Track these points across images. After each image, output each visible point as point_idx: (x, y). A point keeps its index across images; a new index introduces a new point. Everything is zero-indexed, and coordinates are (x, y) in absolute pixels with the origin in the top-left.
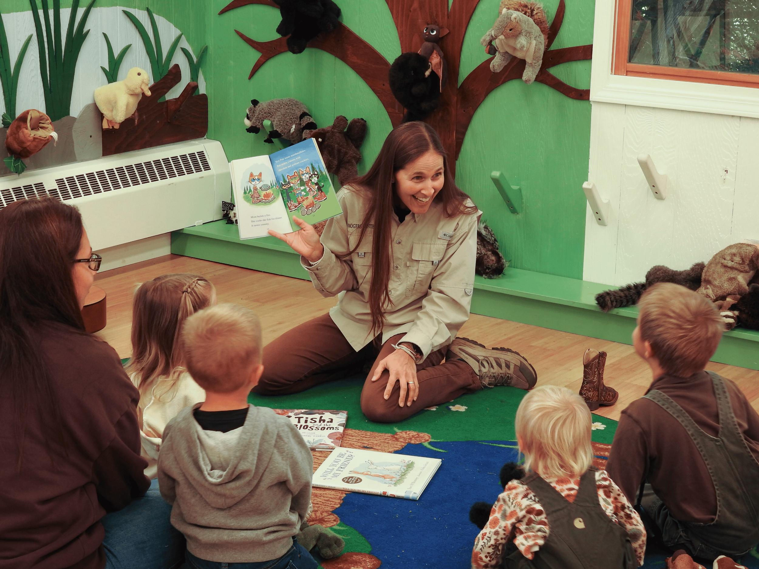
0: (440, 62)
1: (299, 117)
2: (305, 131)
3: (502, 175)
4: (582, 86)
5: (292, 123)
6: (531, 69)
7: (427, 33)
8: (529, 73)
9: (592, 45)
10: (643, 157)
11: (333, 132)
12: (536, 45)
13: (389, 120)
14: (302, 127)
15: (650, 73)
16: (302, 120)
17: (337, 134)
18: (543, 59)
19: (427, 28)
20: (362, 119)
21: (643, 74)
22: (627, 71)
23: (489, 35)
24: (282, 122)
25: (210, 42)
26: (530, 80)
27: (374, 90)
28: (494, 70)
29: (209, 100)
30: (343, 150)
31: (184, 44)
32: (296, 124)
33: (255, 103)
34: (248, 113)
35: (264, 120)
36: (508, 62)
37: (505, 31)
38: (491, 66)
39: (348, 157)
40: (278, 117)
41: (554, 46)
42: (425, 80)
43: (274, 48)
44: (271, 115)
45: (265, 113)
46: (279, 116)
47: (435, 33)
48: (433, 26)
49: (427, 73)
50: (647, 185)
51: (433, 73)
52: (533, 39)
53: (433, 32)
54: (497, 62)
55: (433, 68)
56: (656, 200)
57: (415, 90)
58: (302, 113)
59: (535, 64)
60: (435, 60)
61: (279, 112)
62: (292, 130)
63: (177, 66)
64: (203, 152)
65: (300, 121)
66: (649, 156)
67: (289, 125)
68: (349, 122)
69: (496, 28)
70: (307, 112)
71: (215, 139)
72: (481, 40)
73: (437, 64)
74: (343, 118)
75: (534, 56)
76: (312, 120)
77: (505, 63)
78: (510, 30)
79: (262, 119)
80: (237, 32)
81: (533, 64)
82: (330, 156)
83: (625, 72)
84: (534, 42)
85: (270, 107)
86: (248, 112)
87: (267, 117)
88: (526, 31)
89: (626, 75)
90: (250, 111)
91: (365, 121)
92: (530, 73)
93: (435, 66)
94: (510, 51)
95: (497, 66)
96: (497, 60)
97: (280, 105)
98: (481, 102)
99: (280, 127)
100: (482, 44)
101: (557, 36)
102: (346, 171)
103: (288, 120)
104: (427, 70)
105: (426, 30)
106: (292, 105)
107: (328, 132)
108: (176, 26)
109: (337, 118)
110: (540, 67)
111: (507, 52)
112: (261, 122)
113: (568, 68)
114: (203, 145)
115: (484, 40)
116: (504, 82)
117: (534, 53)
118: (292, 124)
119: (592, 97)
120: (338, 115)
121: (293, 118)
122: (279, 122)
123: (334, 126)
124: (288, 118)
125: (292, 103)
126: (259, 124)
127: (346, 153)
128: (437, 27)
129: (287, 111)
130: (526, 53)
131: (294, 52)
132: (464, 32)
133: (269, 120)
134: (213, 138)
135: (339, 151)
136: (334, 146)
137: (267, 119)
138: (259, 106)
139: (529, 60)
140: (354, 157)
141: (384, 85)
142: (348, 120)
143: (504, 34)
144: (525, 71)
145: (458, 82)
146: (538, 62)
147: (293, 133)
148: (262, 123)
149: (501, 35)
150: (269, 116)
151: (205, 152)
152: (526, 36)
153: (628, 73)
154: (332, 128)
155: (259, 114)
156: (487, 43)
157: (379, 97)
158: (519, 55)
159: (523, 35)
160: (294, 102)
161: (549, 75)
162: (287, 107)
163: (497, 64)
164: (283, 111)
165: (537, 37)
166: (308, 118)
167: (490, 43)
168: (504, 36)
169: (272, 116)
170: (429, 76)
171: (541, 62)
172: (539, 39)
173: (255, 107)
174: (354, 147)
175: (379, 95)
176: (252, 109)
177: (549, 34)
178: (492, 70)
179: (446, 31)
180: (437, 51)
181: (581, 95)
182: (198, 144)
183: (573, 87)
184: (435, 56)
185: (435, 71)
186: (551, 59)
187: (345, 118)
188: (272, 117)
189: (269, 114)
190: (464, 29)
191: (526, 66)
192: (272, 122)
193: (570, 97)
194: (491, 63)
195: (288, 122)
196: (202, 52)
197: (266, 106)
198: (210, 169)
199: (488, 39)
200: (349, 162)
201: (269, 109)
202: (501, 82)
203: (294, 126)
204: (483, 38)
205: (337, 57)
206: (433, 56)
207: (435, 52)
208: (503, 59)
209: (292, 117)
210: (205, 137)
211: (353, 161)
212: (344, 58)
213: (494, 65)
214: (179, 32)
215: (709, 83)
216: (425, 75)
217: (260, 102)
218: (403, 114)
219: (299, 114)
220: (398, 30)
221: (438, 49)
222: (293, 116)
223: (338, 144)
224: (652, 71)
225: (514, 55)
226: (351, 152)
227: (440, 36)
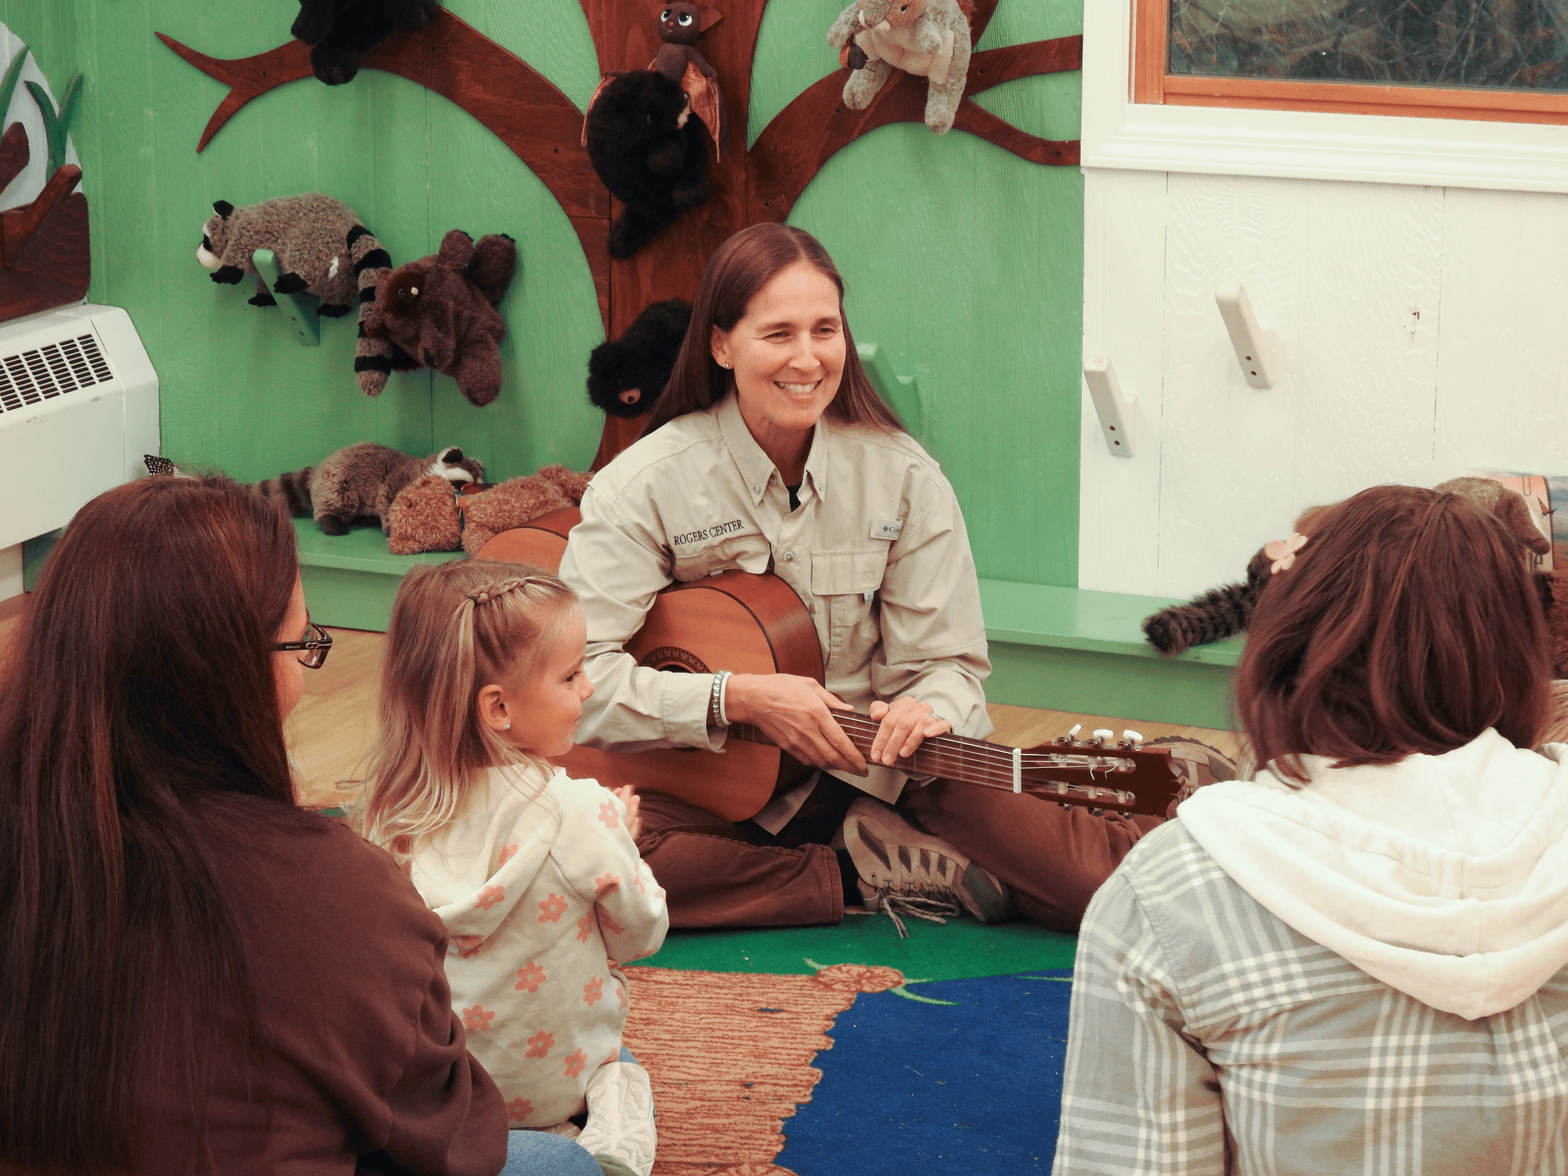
0: (708, 90)
1: (345, 237)
2: (363, 272)
3: (879, 352)
4: (1058, 134)
5: (331, 254)
6: (944, 98)
7: (671, 24)
8: (940, 107)
9: (1079, 40)
10: (1229, 292)
11: (440, 271)
12: (955, 41)
13: (573, 236)
14: (355, 262)
15: (1223, 97)
16: (354, 245)
17: (452, 276)
19: (669, 12)
20: (505, 236)
21: (1203, 100)
22: (1165, 94)
23: (846, 23)
24: (306, 252)
25: (89, 65)
26: (944, 125)
27: (530, 165)
29: (91, 208)
30: (466, 313)
31: (32, 72)
32: (340, 256)
33: (224, 208)
34: (209, 235)
35: (254, 251)
37: (893, 10)
38: (846, 95)
39: (478, 329)
40: (294, 242)
41: (988, 42)
42: (675, 133)
43: (264, 73)
44: (274, 236)
45: (257, 233)
46: (298, 237)
47: (689, 21)
48: (684, 6)
49: (683, 119)
50: (1232, 358)
51: (693, 117)
52: (948, 27)
53: (684, 20)
54: (859, 85)
55: (693, 106)
56: (1249, 390)
57: (658, 160)
58: (350, 228)
59: (952, 85)
60: (696, 85)
61: (296, 230)
62: (333, 271)
63: (18, 128)
64: (90, 336)
65: (349, 247)
66: (1242, 289)
67: (324, 258)
68: (475, 243)
69: (870, 5)
70: (361, 224)
71: (112, 302)
72: (829, 35)
73: (701, 95)
74: (462, 236)
75: (951, 67)
76: (377, 244)
77: (876, 87)
78: (903, 9)
79: (250, 247)
80: (163, 38)
81: (949, 86)
82: (439, 328)
83: (1162, 94)
84: (950, 35)
85: (268, 218)
86: (206, 231)
87: (261, 242)
88: (935, 8)
89: (1165, 103)
90: (213, 229)
91: (513, 241)
92: (943, 108)
93: (697, 101)
94: (890, 58)
95: (860, 95)
96: (860, 81)
97: (296, 210)
98: (809, 182)
99: (302, 266)
100: (831, 44)
101: (992, 19)
102: (477, 364)
103: (321, 247)
104: (681, 111)
105: (666, 16)
106: (324, 209)
107: (428, 271)
108: (13, 29)
109: (449, 236)
110: (961, 93)
111: (881, 61)
112: (247, 256)
113: (1022, 93)
114: (87, 318)
115: (837, 35)
116: (864, 131)
117: (953, 59)
118: (330, 256)
119: (1087, 157)
120: (451, 227)
121: (333, 242)
122: (297, 253)
123: (443, 256)
124: (320, 241)
125: (323, 206)
126: (244, 260)
127: (473, 321)
128: (693, 7)
129: (315, 225)
130: (931, 62)
131: (330, 80)
132: (758, 18)
133: (269, 248)
134: (104, 301)
135: (458, 315)
136: (447, 304)
137: (263, 248)
138: (237, 218)
139: (936, 77)
140: (491, 329)
141: (556, 151)
142: (472, 241)
143: (890, 18)
144: (929, 103)
145: (747, 137)
146: (959, 80)
147: (334, 278)
148: (250, 258)
149: (883, 20)
150: (269, 239)
151: (95, 337)
152: (936, 20)
153: (1169, 96)
154: (438, 262)
155: (242, 236)
156: (845, 43)
157: (544, 181)
158: (913, 66)
159: (929, 19)
160: (328, 201)
161: (978, 111)
162: (312, 215)
163: (861, 89)
164: (305, 225)
165: (956, 23)
166: (367, 239)
167: (851, 41)
168: (890, 22)
169: (277, 238)
170: (686, 125)
171: (964, 80)
172: (960, 28)
173: (224, 218)
174: (488, 303)
175: (542, 174)
176: (217, 225)
177: (973, 14)
178: (848, 103)
179: (714, 17)
180: (697, 65)
181: (1058, 154)
182: (74, 318)
183: (1038, 135)
184: (693, 76)
185: (697, 111)
186: (981, 71)
187: (467, 234)
188: (276, 242)
189: (267, 236)
190: (758, 9)
191: (931, 91)
192: (276, 254)
193: (1030, 160)
194: (846, 88)
195: (321, 251)
196: (71, 88)
197: (256, 216)
198: (111, 378)
199: (845, 31)
200: (481, 340)
201: (267, 224)
202: (857, 131)
203: (336, 262)
204: (833, 29)
205: (431, 88)
206: (689, 77)
207: (691, 66)
208: (872, 77)
209: (330, 240)
210: (85, 299)
211: (490, 338)
212: (449, 90)
213: (854, 90)
214: (19, 44)
215: (1364, 113)
216: (677, 123)
217: (237, 206)
218: (610, 219)
219: (345, 231)
220: (587, 16)
221: (700, 59)
222: (331, 237)
223: (455, 299)
224: (1226, 92)
225: (900, 67)
226: (483, 318)
227: (702, 29)
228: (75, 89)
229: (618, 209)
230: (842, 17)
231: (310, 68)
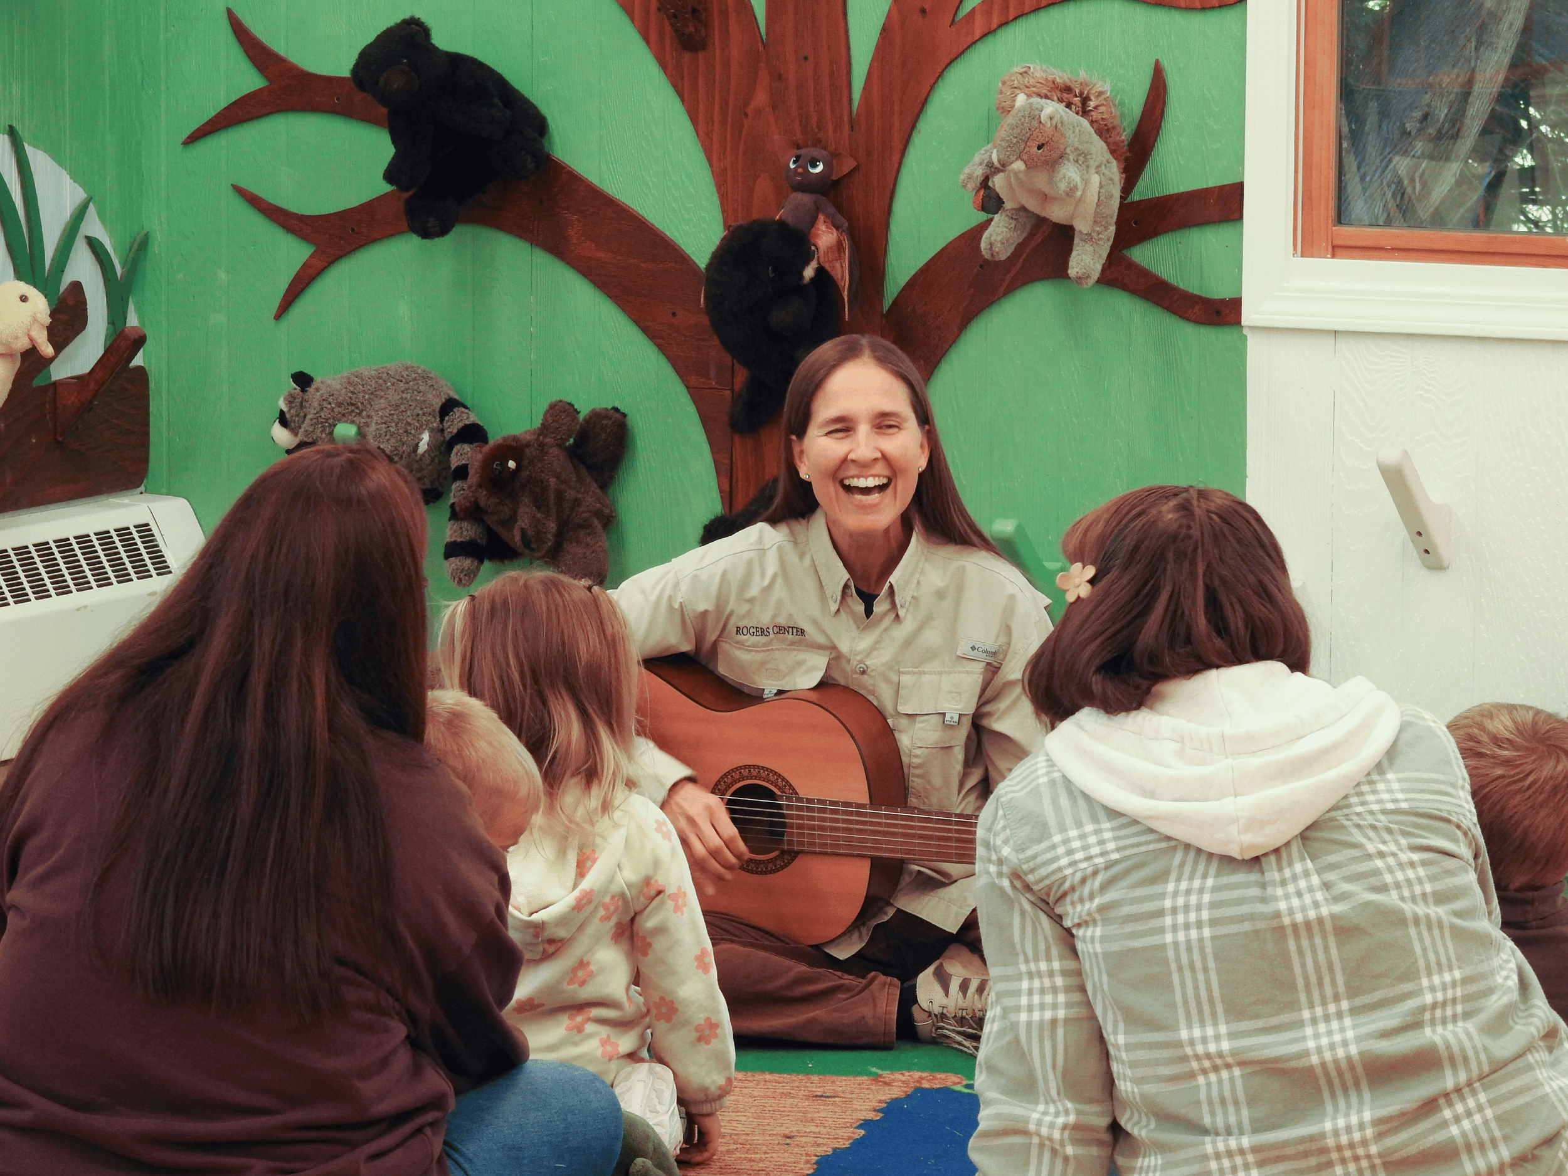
0: (839, 244)
1: (438, 410)
2: (457, 448)
3: (1020, 528)
4: (1219, 291)
5: (421, 426)
6: (1089, 248)
7: (800, 170)
8: (1084, 257)
9: (1241, 185)
10: (1391, 455)
11: (542, 445)
12: (1101, 186)
13: (692, 410)
14: (448, 437)
15: (1394, 249)
16: (446, 418)
17: (555, 451)
18: (1118, 223)
19: (798, 158)
20: (616, 410)
21: (1374, 253)
22: (1334, 247)
23: (981, 164)
24: (393, 424)
25: (157, 223)
26: (1088, 277)
27: (646, 330)
28: (992, 255)
29: (152, 385)
30: (570, 494)
31: (93, 227)
32: (432, 430)
33: (303, 380)
34: (285, 409)
35: (335, 426)
36: (1025, 235)
37: (1028, 149)
38: (984, 245)
39: (583, 512)
40: (381, 414)
41: (1143, 191)
42: (800, 289)
43: (353, 230)
44: (358, 408)
45: (339, 405)
46: (385, 409)
47: (820, 168)
48: (815, 152)
49: (809, 272)
50: (1402, 533)
51: (821, 271)
52: (1092, 170)
53: (815, 166)
54: (998, 234)
55: (822, 260)
56: (1424, 572)
57: (781, 316)
58: (444, 400)
59: (1099, 234)
60: (825, 237)
61: (382, 401)
62: (423, 446)
63: (77, 287)
64: (147, 525)
65: (442, 421)
66: (1406, 454)
67: (413, 431)
68: (581, 417)
69: (1003, 143)
70: (456, 397)
71: (171, 493)
72: (962, 177)
73: (830, 248)
74: (567, 407)
75: (1096, 214)
76: (473, 418)
77: (1018, 237)
78: (1039, 148)
79: (331, 421)
80: (240, 191)
81: (1094, 235)
82: (538, 508)
83: (1330, 248)
84: (1095, 179)
85: (352, 389)
86: (282, 405)
87: (344, 415)
88: (1077, 149)
89: (1333, 256)
90: (290, 402)
91: (625, 415)
92: (1087, 259)
93: (826, 253)
94: (1032, 205)
95: (999, 245)
96: (999, 230)
97: (383, 381)
98: (950, 346)
99: (389, 440)
100: (964, 187)
101: (1148, 166)
102: (580, 550)
103: (409, 420)
104: (807, 263)
105: (794, 162)
106: (415, 379)
107: (528, 445)
108: (74, 178)
109: (553, 406)
110: (1110, 243)
111: (1023, 209)
112: (327, 431)
113: (1179, 245)
114: (145, 505)
115: (970, 177)
116: (1010, 289)
117: (1098, 205)
118: (420, 429)
119: (1248, 316)
120: (555, 398)
121: (424, 414)
122: (384, 426)
123: (544, 429)
124: (409, 413)
125: (414, 376)
126: (324, 435)
127: (577, 502)
128: (824, 153)
129: (404, 395)
130: (1075, 208)
131: (426, 234)
132: (896, 165)
133: (353, 422)
134: (164, 490)
135: (560, 495)
136: (548, 481)
137: (346, 422)
138: (317, 390)
139: (1082, 226)
140: (598, 514)
141: (674, 314)
142: (578, 413)
143: (1025, 157)
144: (1074, 254)
145: (883, 296)
146: (1106, 228)
147: (423, 455)
148: (331, 433)
149: (1017, 159)
150: (353, 411)
151: (153, 526)
152: (1077, 161)
153: (1337, 250)
154: (539, 435)
155: (322, 409)
156: (978, 184)
157: (660, 347)
158: (1057, 213)
159: (1069, 160)
160: (420, 371)
161: (1132, 266)
162: (402, 384)
163: (999, 238)
164: (393, 396)
165: (1103, 167)
166: (463, 412)
167: (985, 183)
168: (1025, 162)
169: (362, 411)
170: (813, 280)
171: (1113, 228)
172: (1106, 172)
173: (303, 390)
174: (595, 485)
175: (659, 341)
176: (295, 398)
177: (1126, 160)
178: (986, 254)
179: (849, 164)
180: (827, 216)
181: (1218, 313)
182: (128, 505)
183: (1197, 292)
184: (823, 228)
185: (827, 266)
186: (1135, 223)
187: (572, 406)
188: (359, 414)
189: (350, 408)
190: (896, 157)
191: (1076, 241)
192: (359, 428)
193: (1188, 319)
194: (984, 236)
195: (409, 424)
196: (135, 248)
197: (339, 387)
198: (170, 572)
199: (979, 172)
200: (585, 525)
201: (350, 395)
202: (1002, 290)
203: (426, 437)
204: (967, 170)
205: (537, 245)
206: (818, 229)
207: (821, 217)
208: (1013, 226)
209: (421, 412)
210: (142, 488)
211: (596, 523)
212: (558, 248)
213: (993, 241)
214: (80, 195)
215: (1544, 266)
216: (802, 277)
217: (318, 380)
218: (732, 390)
219: (437, 403)
220: (711, 165)
221: (831, 210)
222: (422, 409)
223: (558, 477)
224: (1399, 243)
225: (1043, 214)
226: (589, 500)
227: (834, 178)
228: (139, 249)
229: (741, 376)
230: (977, 159)
231: (404, 224)
